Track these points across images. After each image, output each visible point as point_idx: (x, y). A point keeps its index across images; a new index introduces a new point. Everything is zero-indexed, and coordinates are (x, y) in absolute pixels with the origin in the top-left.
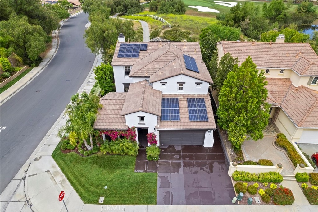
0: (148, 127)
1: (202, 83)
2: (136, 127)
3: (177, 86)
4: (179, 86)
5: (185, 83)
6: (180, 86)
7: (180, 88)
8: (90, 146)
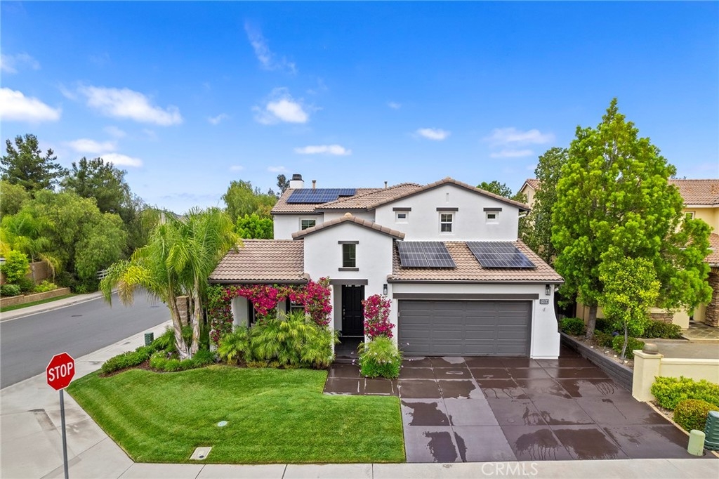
0: (366, 282)
1: (500, 210)
2: (332, 282)
3: (437, 220)
4: (442, 221)
5: (456, 209)
6: (445, 221)
7: (446, 228)
8: (189, 345)
